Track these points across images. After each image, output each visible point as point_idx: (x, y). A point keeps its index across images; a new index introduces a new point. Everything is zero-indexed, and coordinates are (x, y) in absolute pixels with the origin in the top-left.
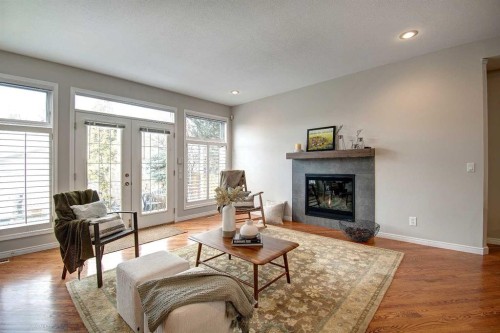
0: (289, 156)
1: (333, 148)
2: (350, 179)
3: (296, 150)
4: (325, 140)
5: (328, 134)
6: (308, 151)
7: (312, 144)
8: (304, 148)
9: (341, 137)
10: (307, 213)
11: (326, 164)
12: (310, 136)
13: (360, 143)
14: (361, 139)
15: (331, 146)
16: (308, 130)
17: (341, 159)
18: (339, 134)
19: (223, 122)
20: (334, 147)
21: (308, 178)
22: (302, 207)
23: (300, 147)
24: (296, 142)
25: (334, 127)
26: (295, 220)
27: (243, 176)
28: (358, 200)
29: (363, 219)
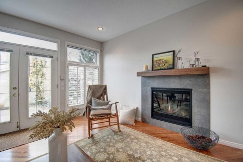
0: (139, 74)
1: (173, 68)
2: (188, 92)
3: (144, 70)
4: (166, 62)
5: (169, 57)
6: (152, 70)
7: (156, 65)
8: (150, 68)
9: (180, 58)
10: (152, 117)
11: (167, 80)
12: (155, 59)
13: (197, 63)
14: (198, 60)
15: (171, 66)
16: (153, 55)
17: (180, 76)
18: (178, 56)
19: (96, 52)
20: (173, 66)
21: (153, 90)
22: (149, 112)
23: (147, 67)
24: (145, 64)
25: (174, 52)
26: (144, 121)
27: (105, 89)
28: (195, 110)
29: (200, 126)
